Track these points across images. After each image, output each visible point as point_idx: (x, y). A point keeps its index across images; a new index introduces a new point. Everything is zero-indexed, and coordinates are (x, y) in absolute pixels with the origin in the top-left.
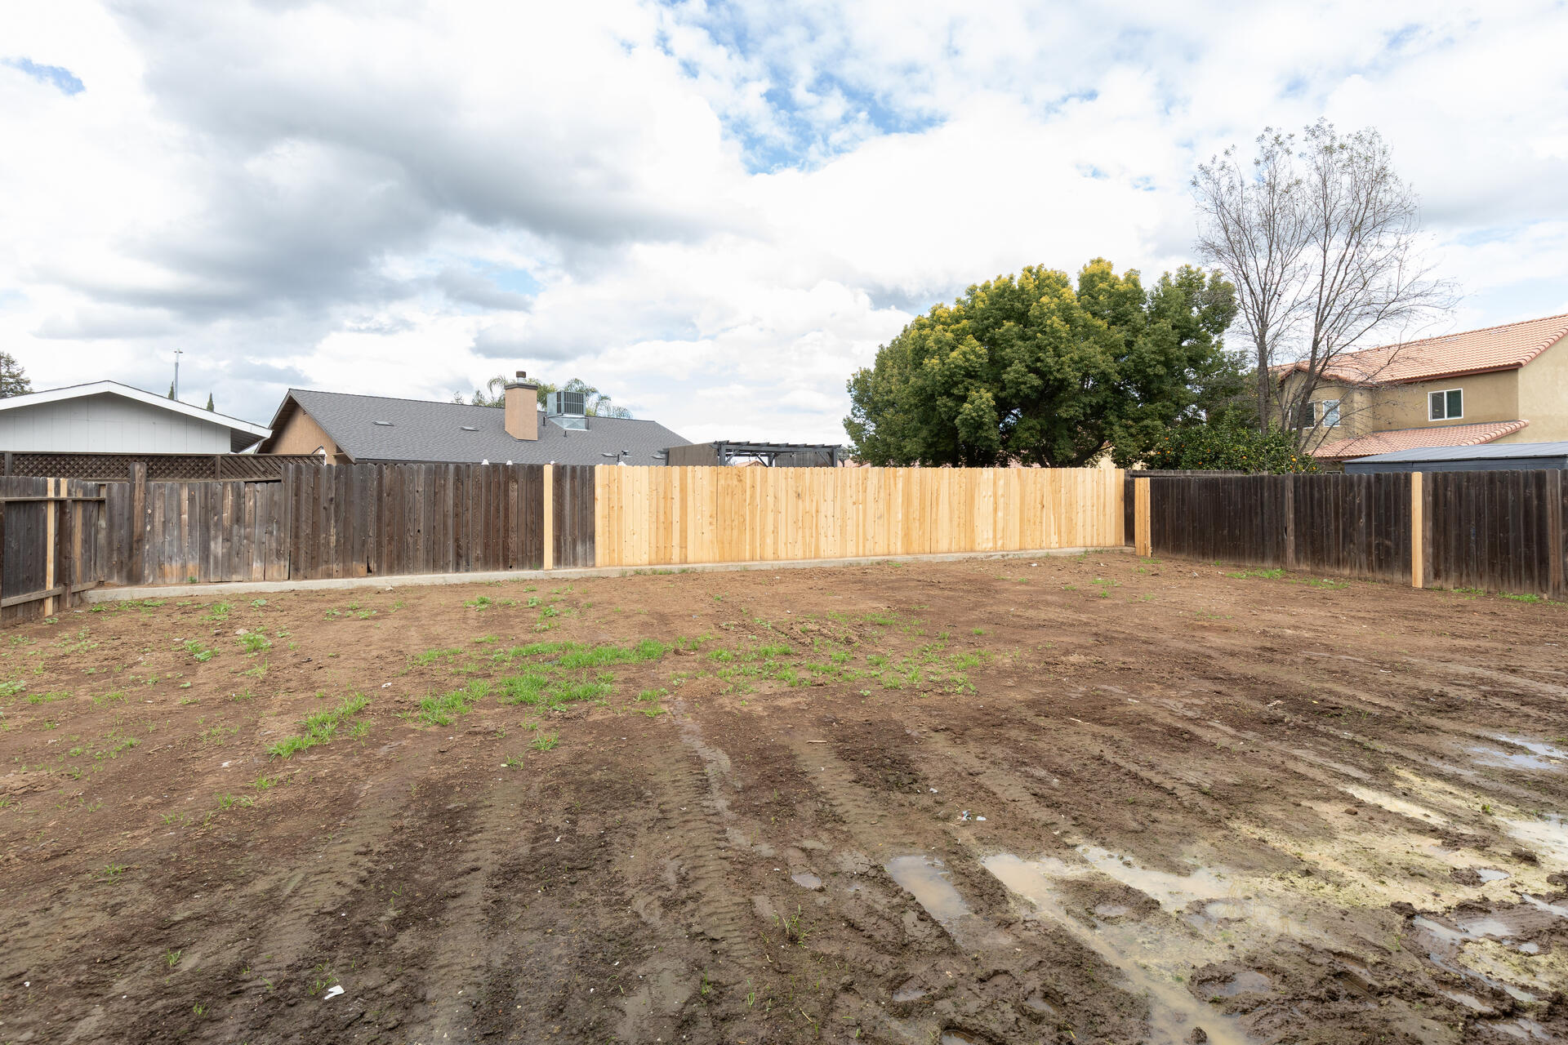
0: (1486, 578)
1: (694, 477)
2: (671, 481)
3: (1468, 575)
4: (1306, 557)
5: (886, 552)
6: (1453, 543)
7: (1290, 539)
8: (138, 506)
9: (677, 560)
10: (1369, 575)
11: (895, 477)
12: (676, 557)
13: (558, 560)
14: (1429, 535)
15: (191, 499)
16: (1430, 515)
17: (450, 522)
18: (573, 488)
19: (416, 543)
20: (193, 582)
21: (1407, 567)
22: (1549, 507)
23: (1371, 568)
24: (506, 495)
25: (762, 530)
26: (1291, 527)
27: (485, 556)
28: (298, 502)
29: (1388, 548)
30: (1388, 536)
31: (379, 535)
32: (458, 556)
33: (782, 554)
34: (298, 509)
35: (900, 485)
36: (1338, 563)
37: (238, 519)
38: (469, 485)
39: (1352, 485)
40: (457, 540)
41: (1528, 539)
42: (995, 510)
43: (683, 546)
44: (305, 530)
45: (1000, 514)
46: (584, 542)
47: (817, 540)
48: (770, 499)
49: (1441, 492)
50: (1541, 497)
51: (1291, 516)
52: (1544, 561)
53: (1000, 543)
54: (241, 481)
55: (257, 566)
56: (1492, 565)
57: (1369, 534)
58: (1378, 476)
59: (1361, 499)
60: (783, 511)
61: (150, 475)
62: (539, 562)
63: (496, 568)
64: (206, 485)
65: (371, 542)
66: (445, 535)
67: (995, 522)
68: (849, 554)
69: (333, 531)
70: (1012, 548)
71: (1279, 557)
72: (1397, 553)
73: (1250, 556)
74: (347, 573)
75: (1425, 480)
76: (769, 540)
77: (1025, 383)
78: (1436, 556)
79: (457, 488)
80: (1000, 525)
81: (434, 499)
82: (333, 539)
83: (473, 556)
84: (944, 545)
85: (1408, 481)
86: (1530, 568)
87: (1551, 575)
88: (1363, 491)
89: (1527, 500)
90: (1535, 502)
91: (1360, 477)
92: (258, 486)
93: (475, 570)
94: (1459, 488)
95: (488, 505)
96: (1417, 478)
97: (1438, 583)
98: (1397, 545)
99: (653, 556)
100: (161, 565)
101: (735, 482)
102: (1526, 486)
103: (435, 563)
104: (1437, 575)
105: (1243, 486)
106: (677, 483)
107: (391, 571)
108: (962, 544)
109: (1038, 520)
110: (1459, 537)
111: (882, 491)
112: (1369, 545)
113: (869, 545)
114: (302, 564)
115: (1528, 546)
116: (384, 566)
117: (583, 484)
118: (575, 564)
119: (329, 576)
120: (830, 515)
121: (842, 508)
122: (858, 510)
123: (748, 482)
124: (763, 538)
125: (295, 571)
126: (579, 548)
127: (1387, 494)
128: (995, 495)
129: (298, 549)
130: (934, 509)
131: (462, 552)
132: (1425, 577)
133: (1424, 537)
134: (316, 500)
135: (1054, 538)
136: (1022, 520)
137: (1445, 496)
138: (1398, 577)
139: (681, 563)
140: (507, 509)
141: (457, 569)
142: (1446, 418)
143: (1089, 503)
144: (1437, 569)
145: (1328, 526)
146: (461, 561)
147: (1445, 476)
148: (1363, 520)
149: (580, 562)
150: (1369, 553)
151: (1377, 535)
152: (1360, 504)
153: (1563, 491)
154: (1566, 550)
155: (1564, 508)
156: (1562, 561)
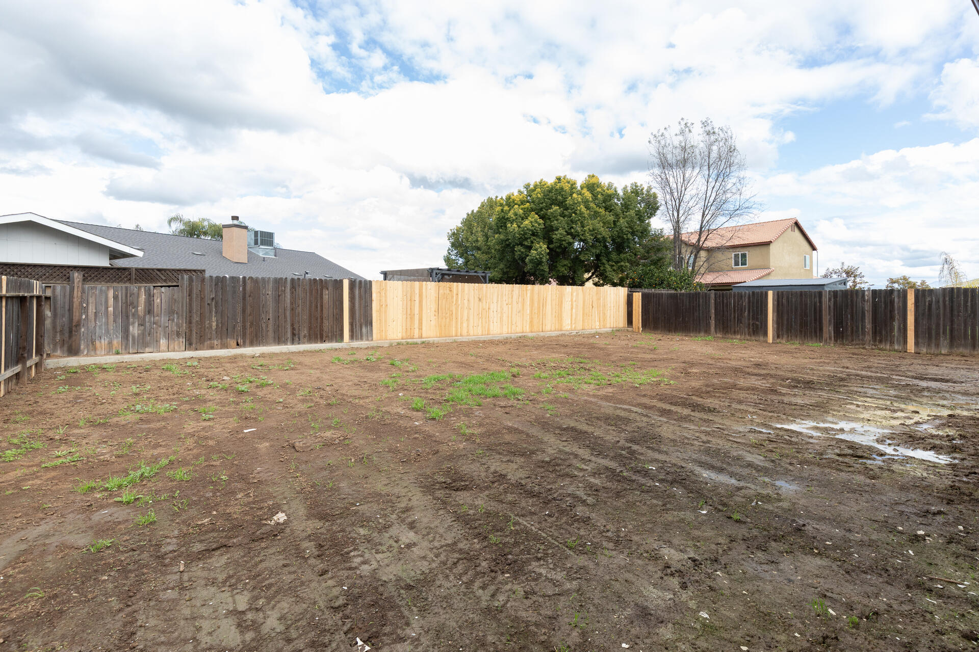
0: (798, 338)
1: (426, 288)
2: (414, 291)
3: (791, 336)
4: (720, 331)
5: (521, 331)
6: (785, 322)
7: (713, 322)
8: (76, 301)
9: (417, 336)
10: (749, 338)
11: (527, 290)
12: (416, 335)
13: (352, 337)
14: (775, 319)
15: (116, 298)
16: (776, 310)
17: (288, 313)
18: (360, 293)
19: (267, 326)
20: (118, 353)
21: (765, 334)
22: (824, 306)
23: (749, 334)
24: (322, 298)
25: (462, 319)
26: (713, 316)
27: (310, 335)
28: (191, 300)
29: (757, 325)
30: (757, 320)
31: (244, 322)
32: (293, 334)
33: (471, 333)
34: (190, 305)
35: (529, 295)
36: (735, 333)
37: (149, 311)
38: (300, 291)
39: (742, 296)
40: (292, 325)
41: (815, 320)
42: (572, 309)
43: (420, 329)
44: (196, 318)
45: (574, 311)
46: (366, 326)
47: (489, 325)
48: (466, 302)
49: (780, 300)
50: (820, 302)
51: (713, 311)
52: (821, 330)
53: (573, 326)
54: (151, 285)
55: (163, 342)
56: (801, 331)
57: (749, 319)
58: (753, 293)
59: (746, 303)
60: (472, 309)
61: (85, 280)
62: (341, 338)
63: (316, 343)
64: (126, 288)
65: (239, 327)
66: (286, 321)
67: (572, 315)
68: (504, 333)
69: (214, 319)
70: (579, 329)
71: (707, 331)
72: (761, 327)
73: (693, 331)
74: (224, 346)
75: (773, 294)
76: (465, 325)
77: (565, 241)
78: (778, 328)
79: (292, 293)
80: (574, 316)
81: (278, 298)
82: (214, 324)
83: (302, 334)
84: (548, 328)
85: (766, 295)
86: (816, 332)
87: (824, 336)
88: (747, 300)
89: (815, 303)
90: (818, 304)
91: (745, 293)
92: (163, 289)
93: (304, 343)
94: (788, 298)
95: (311, 302)
96: (770, 293)
97: (778, 341)
98: (761, 323)
99: (404, 334)
100: (93, 342)
101: (448, 291)
102: (815, 297)
103: (279, 340)
104: (778, 337)
105: (690, 297)
106: (417, 291)
107: (252, 344)
108: (557, 328)
109: (590, 314)
110: (788, 320)
111: (520, 297)
112: (749, 324)
113: (514, 327)
114: (194, 341)
115: (815, 323)
116: (248, 341)
117: (366, 292)
118: (362, 339)
119: (212, 348)
120: (495, 310)
121: (501, 307)
122: (509, 308)
123: (455, 292)
124: (462, 323)
125: (189, 345)
126: (364, 330)
127: (757, 302)
128: (572, 300)
129: (191, 331)
130: (544, 308)
131: (296, 332)
132: (773, 338)
133: (773, 320)
134: (202, 299)
135: (598, 323)
136: (583, 314)
137: (782, 301)
138: (762, 338)
139: (419, 338)
140: (322, 306)
141: (293, 343)
142: (740, 266)
143: (612, 305)
144: (778, 335)
145: (730, 316)
146: (295, 338)
147: (782, 292)
148: (746, 313)
149: (364, 338)
150: (749, 328)
151: (753, 319)
152: (745, 306)
153: (830, 300)
154: (830, 324)
155: (829, 307)
156: (828, 329)
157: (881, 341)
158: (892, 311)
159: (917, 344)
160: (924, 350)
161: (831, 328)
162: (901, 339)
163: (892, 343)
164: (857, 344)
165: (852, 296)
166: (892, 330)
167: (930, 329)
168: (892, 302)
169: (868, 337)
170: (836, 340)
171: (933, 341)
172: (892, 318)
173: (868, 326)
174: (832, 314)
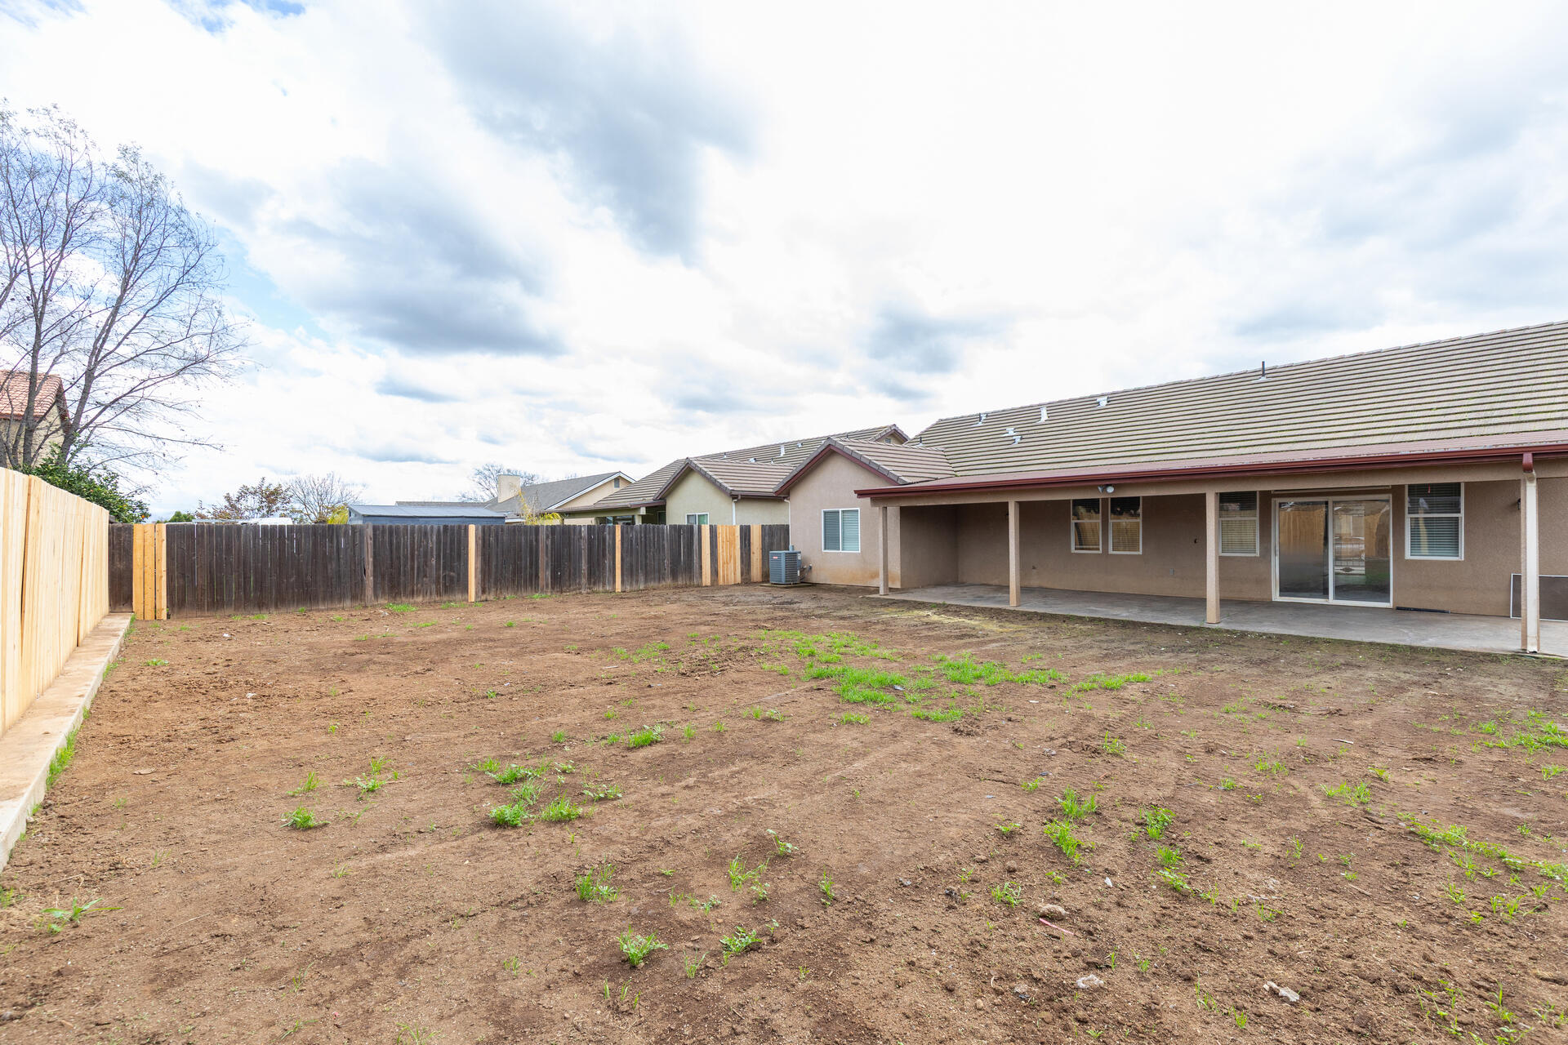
0: (510, 590)
3: (501, 589)
4: (383, 593)
6: (494, 570)
7: (369, 580)
10: (437, 599)
14: (479, 565)
16: (480, 553)
21: (465, 590)
22: (540, 547)
23: (438, 593)
26: (370, 569)
29: (452, 579)
30: (452, 569)
36: (412, 594)
39: (426, 533)
41: (531, 564)
49: (487, 538)
50: (537, 540)
51: (371, 560)
52: (537, 576)
56: (513, 581)
57: (438, 569)
58: (446, 527)
59: (432, 543)
71: (357, 594)
72: (457, 581)
73: (324, 599)
75: (477, 530)
78: (483, 580)
85: (466, 530)
86: (531, 580)
87: (540, 582)
88: (435, 538)
89: (531, 545)
90: (534, 544)
96: (472, 528)
97: (483, 598)
98: (459, 575)
104: (484, 592)
105: (315, 534)
110: (496, 566)
112: (438, 578)
115: (531, 568)
127: (452, 542)
132: (476, 594)
133: (476, 567)
137: (489, 541)
138: (459, 597)
144: (483, 589)
145: (405, 566)
147: (489, 528)
148: (434, 559)
150: (438, 583)
151: (444, 569)
152: (432, 548)
153: (547, 537)
154: (547, 568)
155: (547, 546)
156: (545, 574)
157: (595, 584)
158: (604, 550)
159: (623, 582)
160: (628, 588)
161: (549, 573)
162: (611, 579)
163: (604, 584)
164: (574, 590)
165: (569, 533)
166: (604, 568)
167: (631, 565)
168: (604, 539)
169: (584, 581)
170: (553, 588)
171: (634, 577)
172: (604, 556)
173: (584, 566)
174: (549, 555)
